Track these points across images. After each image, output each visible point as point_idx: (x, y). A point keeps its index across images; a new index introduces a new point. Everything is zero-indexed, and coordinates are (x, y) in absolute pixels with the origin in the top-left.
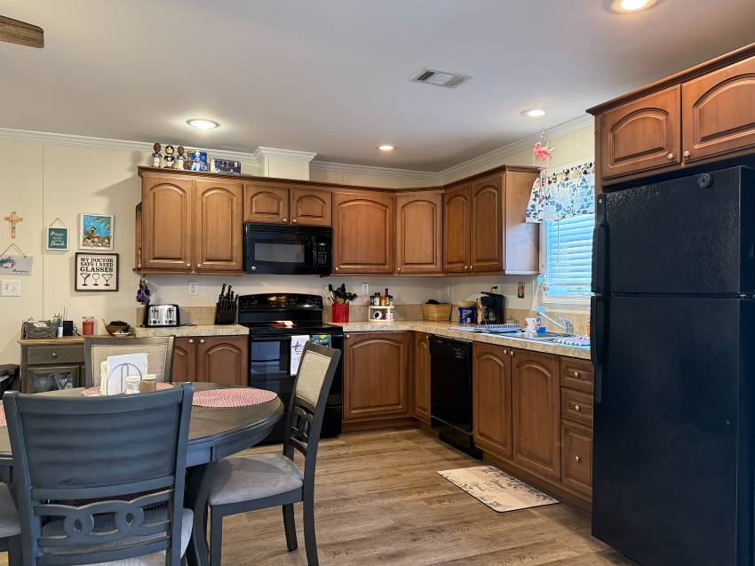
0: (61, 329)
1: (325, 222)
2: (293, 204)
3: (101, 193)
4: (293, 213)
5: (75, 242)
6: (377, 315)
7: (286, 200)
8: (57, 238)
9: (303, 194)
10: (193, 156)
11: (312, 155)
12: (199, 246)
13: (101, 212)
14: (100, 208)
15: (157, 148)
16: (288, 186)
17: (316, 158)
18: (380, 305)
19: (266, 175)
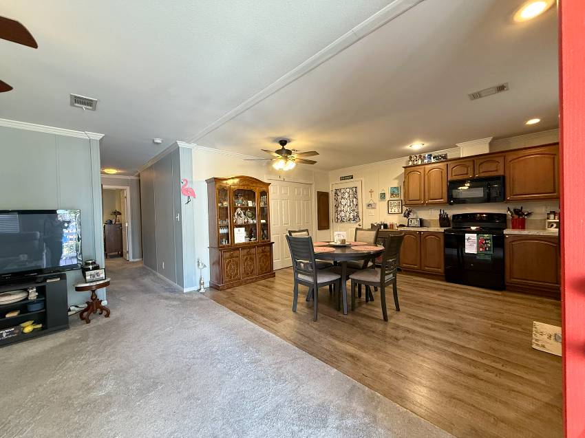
0: (382, 227)
1: (501, 173)
2: (477, 167)
3: (396, 179)
4: (477, 171)
5: (388, 197)
6: (552, 226)
7: (472, 167)
8: (383, 196)
9: (481, 161)
10: (424, 157)
11: (489, 139)
12: (427, 194)
13: (396, 185)
14: (395, 184)
15: (411, 157)
16: (473, 159)
17: (494, 139)
18: (554, 219)
19: (461, 156)
